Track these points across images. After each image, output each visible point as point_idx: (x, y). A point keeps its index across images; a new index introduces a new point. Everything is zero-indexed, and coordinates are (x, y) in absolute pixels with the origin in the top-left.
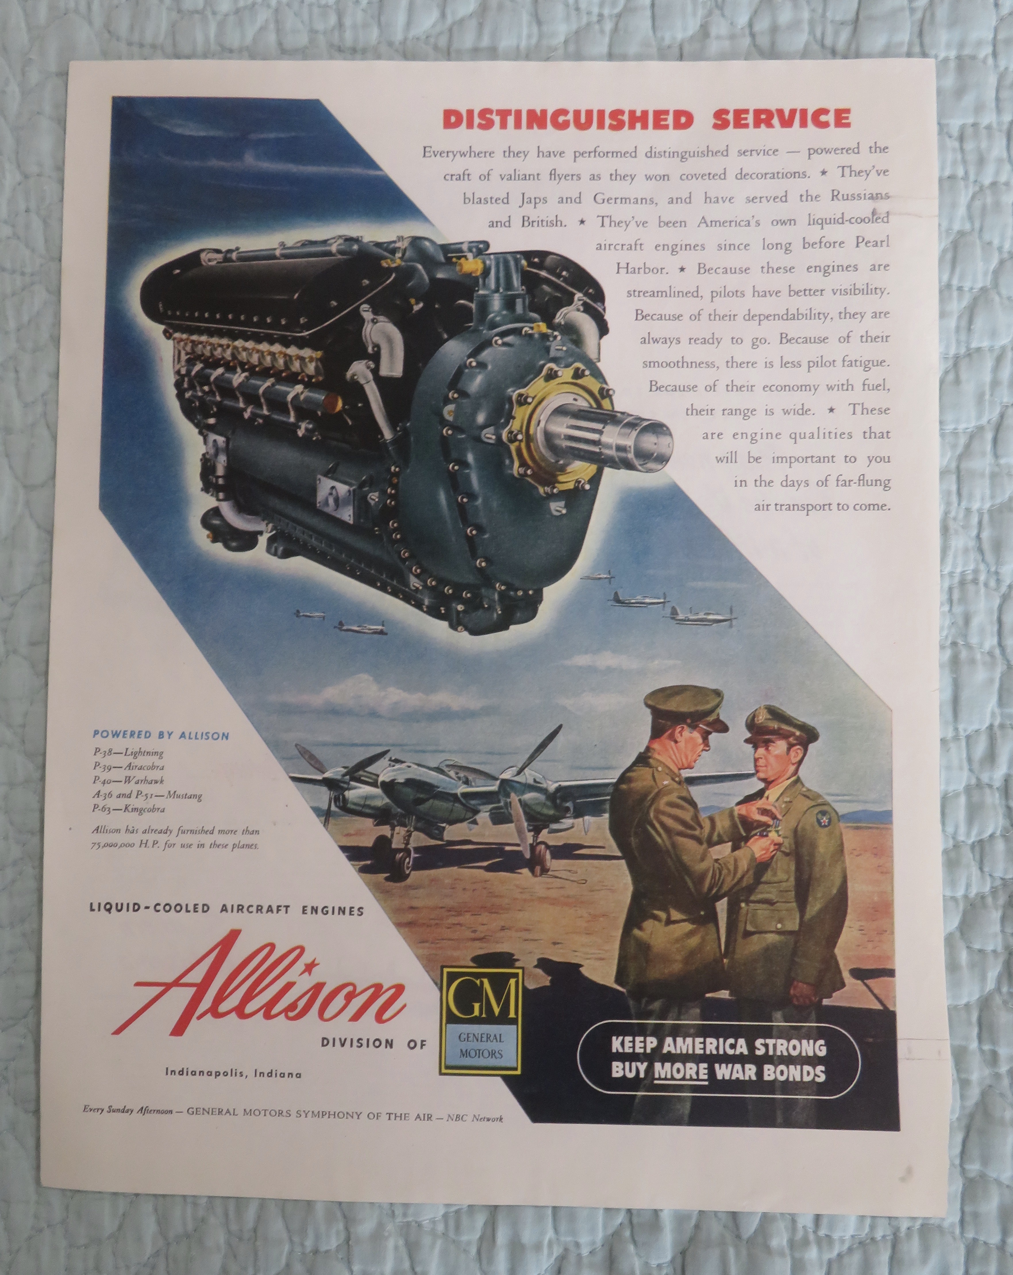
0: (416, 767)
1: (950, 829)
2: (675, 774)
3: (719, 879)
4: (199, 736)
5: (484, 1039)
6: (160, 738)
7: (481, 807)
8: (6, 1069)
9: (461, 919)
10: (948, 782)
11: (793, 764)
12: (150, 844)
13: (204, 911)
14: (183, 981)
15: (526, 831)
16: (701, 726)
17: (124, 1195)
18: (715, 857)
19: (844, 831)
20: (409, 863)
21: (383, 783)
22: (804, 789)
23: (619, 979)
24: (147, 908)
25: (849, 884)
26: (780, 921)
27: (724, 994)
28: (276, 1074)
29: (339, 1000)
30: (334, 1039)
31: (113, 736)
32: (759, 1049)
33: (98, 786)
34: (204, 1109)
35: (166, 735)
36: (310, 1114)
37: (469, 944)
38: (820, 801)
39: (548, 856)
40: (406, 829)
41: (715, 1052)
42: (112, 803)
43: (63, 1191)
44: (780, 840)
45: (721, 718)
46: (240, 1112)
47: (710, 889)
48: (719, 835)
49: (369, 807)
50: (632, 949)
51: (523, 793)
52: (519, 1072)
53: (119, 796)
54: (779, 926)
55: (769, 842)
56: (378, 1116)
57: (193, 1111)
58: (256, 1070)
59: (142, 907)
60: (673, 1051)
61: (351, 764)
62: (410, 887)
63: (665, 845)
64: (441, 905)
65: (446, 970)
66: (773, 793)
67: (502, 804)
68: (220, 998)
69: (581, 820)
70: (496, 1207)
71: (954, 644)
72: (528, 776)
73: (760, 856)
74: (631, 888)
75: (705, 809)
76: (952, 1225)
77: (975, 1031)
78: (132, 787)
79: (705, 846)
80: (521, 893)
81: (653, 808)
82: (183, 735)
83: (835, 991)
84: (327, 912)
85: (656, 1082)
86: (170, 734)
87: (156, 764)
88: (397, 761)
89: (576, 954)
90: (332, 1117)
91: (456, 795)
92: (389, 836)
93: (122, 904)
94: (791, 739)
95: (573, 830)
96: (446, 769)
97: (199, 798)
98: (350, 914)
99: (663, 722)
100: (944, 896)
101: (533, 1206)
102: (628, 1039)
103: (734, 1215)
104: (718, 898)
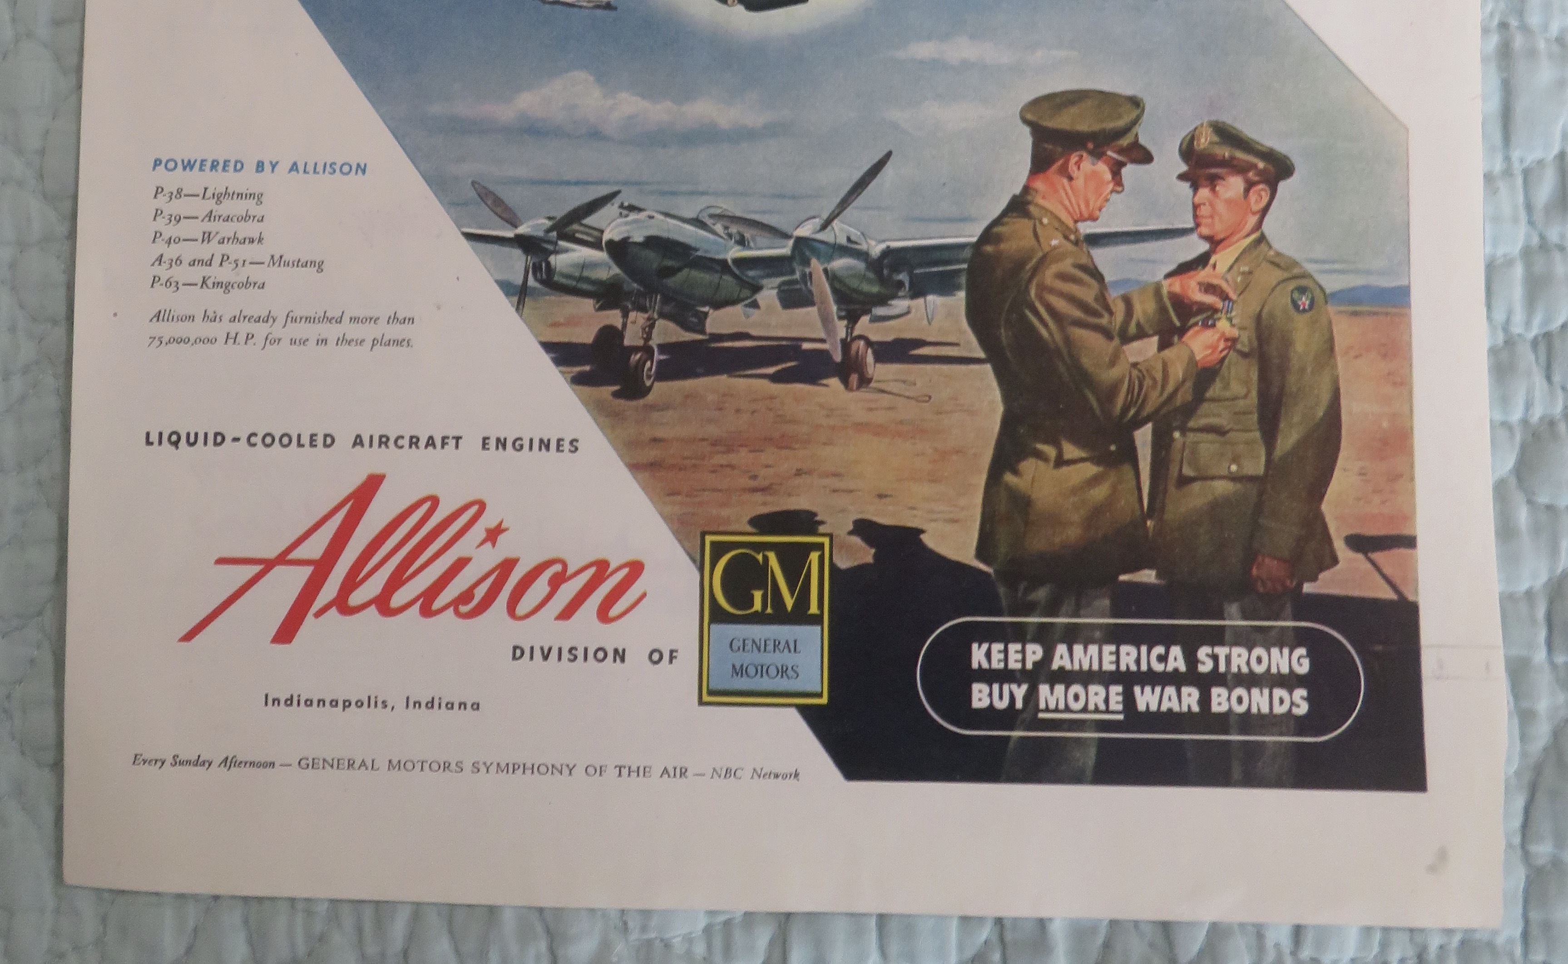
0: (661, 217)
1: (1500, 316)
2: (1068, 228)
3: (1139, 395)
4: (320, 168)
5: (770, 647)
6: (257, 171)
7: (765, 282)
8: (8, 697)
9: (732, 458)
10: (1495, 241)
11: (1254, 213)
12: (241, 338)
13: (326, 445)
14: (293, 556)
15: (836, 318)
16: (1109, 153)
17: (196, 897)
18: (1132, 360)
19: (1335, 319)
20: (650, 369)
21: (610, 243)
22: (1272, 253)
23: (982, 552)
24: (236, 439)
25: (1344, 402)
26: (1235, 459)
27: (1148, 576)
28: (440, 704)
29: (540, 587)
30: (532, 648)
31: (185, 168)
32: (1203, 663)
33: (160, 247)
34: (324, 760)
35: (268, 167)
36: (493, 768)
37: (746, 497)
38: (1296, 271)
39: (870, 358)
40: (646, 316)
41: (1133, 668)
42: (183, 273)
43: (98, 891)
44: (1235, 333)
45: (1142, 141)
46: (381, 763)
47: (1125, 409)
48: (1138, 325)
49: (587, 280)
50: (1003, 507)
51: (830, 258)
52: (824, 700)
53: (192, 264)
54: (1234, 468)
55: (1217, 336)
56: (601, 771)
57: (308, 764)
58: (408, 698)
59: (228, 439)
60: (1068, 667)
61: (560, 212)
62: (653, 407)
63: (1054, 341)
64: (700, 437)
65: (709, 539)
66: (1223, 259)
67: (797, 276)
68: (351, 583)
69: (920, 301)
70: (788, 916)
71: (1504, 26)
72: (839, 233)
73: (1204, 358)
74: (1000, 409)
75: (1117, 284)
76: (1510, 941)
77: (1542, 634)
78: (214, 248)
79: (1116, 341)
80: (828, 416)
81: (1034, 282)
82: (294, 167)
83: (1322, 569)
84: (522, 446)
85: (1041, 715)
86: (274, 166)
87: (251, 213)
88: (632, 208)
89: (915, 512)
90: (529, 772)
91: (724, 262)
92: (620, 326)
93: (196, 434)
94: (1251, 174)
95: (909, 316)
96: (709, 222)
97: (320, 266)
98: (558, 450)
99: (1050, 147)
100: (1491, 421)
101: (847, 914)
102: (997, 647)
103: (1166, 928)
104: (1138, 423)
